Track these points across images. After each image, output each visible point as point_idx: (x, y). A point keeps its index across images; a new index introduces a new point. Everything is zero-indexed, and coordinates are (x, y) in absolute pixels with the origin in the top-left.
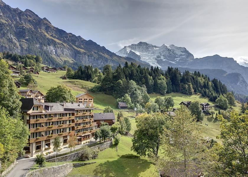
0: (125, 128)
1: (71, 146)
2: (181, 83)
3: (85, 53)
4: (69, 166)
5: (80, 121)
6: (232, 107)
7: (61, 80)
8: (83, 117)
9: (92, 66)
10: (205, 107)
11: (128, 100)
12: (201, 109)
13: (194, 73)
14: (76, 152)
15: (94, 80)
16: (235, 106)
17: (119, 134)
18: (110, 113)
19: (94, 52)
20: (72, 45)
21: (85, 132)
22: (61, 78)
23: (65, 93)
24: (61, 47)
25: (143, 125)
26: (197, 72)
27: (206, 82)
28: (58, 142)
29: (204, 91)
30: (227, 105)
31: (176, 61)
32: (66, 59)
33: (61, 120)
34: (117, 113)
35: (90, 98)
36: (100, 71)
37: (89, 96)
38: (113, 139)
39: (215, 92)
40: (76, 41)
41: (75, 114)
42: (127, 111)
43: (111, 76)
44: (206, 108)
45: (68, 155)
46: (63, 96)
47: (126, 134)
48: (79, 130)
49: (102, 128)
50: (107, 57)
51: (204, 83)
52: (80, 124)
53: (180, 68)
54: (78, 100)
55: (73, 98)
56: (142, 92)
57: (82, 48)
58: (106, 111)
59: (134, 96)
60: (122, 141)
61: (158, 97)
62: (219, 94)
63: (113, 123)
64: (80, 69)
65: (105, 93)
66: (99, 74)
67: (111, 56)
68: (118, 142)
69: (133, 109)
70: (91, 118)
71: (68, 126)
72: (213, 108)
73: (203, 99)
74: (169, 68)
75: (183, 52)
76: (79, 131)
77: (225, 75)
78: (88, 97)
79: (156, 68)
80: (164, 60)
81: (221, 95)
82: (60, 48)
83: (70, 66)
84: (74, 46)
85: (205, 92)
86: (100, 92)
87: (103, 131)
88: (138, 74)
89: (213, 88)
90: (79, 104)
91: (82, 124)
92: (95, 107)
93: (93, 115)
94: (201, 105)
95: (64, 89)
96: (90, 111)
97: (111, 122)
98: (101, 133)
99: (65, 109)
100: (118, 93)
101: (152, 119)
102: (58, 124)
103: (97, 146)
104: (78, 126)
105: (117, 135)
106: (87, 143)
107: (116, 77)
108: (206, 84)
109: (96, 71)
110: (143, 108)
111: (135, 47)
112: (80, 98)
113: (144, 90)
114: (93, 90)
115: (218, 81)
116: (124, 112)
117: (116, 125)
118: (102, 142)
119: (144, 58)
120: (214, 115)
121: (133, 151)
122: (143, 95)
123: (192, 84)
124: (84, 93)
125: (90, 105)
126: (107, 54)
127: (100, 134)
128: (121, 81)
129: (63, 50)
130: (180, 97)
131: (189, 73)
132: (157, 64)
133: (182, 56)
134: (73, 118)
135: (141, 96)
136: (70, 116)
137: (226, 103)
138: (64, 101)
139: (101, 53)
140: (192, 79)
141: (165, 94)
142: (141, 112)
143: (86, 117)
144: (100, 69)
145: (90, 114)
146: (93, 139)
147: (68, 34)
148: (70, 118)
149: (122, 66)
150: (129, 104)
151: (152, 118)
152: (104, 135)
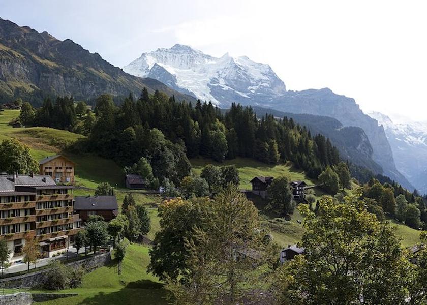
0: (137, 227)
1: (27, 260)
2: (256, 138)
3: (57, 71)
4: (24, 297)
5: (46, 211)
6: (345, 190)
7: (11, 129)
8: (52, 205)
9: (71, 98)
10: (298, 188)
11: (146, 170)
12: (290, 192)
13: (282, 119)
14: (38, 272)
15: (76, 128)
16: (350, 188)
17: (125, 238)
18: (107, 197)
19: (78, 66)
20: (30, 54)
21: (56, 233)
22: (10, 124)
23: (17, 155)
24: (8, 60)
25: (172, 223)
26: (289, 119)
27: (304, 140)
28: (5, 251)
29: (298, 157)
30: (336, 186)
31: (249, 91)
32: (19, 86)
33: (9, 209)
34: (123, 196)
35: (67, 166)
36: (89, 107)
37: (66, 161)
38: (112, 248)
39: (319, 160)
40: (38, 44)
41: (37, 197)
42: (144, 193)
43: (111, 119)
44: (299, 190)
45: (24, 276)
46: (13, 161)
47: (140, 240)
48: (45, 228)
49: (90, 225)
50: (104, 77)
51: (301, 141)
52: (45, 218)
53: (256, 107)
54: (44, 169)
55: (32, 165)
56: (176, 153)
57: (51, 59)
58: (100, 192)
59: (159, 163)
60: (131, 252)
61: (208, 166)
62: (325, 164)
63: (114, 217)
64: (47, 105)
65: (100, 155)
66: (86, 115)
67: (112, 75)
68: (122, 256)
69: (155, 190)
70: (68, 206)
71: (24, 220)
72: (313, 191)
73: (296, 173)
74: (233, 105)
75: (265, 75)
76: (45, 231)
77: (339, 129)
78: (64, 163)
79: (208, 103)
80: (226, 88)
81: (328, 166)
82: (6, 62)
83: (25, 100)
84: (34, 56)
85: (301, 160)
86: (88, 153)
87: (91, 233)
88: (168, 116)
89: (315, 152)
90: (44, 179)
91: (50, 217)
92: (77, 184)
93: (71, 200)
94: (291, 184)
95: (15, 147)
96: (66, 193)
97: (108, 215)
98: (87, 236)
99: (18, 189)
100: (126, 155)
101: (192, 210)
102: (3, 217)
103: (79, 262)
104: (42, 222)
105: (121, 241)
106: (61, 256)
107: (122, 122)
108: (304, 144)
109: (80, 109)
110: (176, 187)
111: (164, 56)
112: (48, 165)
113: (179, 150)
114: (75, 148)
115: (326, 139)
116: (137, 194)
117: (119, 220)
118: (89, 253)
119: (183, 81)
120: (313, 204)
121: (151, 273)
122: (178, 161)
123: (278, 142)
124: (55, 154)
125: (68, 179)
126: (104, 72)
127: (86, 238)
128: (133, 129)
129: (12, 66)
130: (252, 168)
131: (273, 118)
132: (211, 96)
133: (262, 83)
134: (32, 204)
135: (174, 163)
136: (27, 202)
137: (335, 183)
138: (15, 173)
139: (92, 69)
140: (278, 131)
141: (223, 161)
142: (173, 195)
143: (58, 203)
144: (90, 103)
145: (65, 198)
146: (71, 249)
147: (21, 30)
148: (26, 204)
149: (136, 98)
150: (149, 178)
151: (192, 208)
152: (94, 240)
